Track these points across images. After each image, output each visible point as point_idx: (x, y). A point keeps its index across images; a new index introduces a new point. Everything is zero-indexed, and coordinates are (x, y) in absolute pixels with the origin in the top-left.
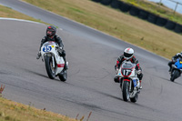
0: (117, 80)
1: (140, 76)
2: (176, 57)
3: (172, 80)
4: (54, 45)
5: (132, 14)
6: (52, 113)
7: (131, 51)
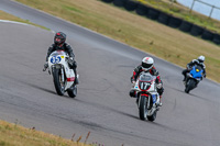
0: (133, 94)
1: (160, 91)
2: (192, 64)
3: (187, 92)
4: (63, 55)
5: (139, 14)
6: (42, 133)
7: (151, 61)
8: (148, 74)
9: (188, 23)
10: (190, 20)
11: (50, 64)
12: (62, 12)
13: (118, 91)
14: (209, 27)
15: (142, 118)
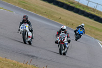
0: (56, 42)
1: (69, 42)
3: (76, 40)
4: (27, 25)
5: (54, 4)
6: (10, 60)
7: (65, 27)
8: (64, 34)
9: (77, 9)
10: (78, 7)
11: (21, 29)
12: (19, 4)
13: (44, 40)
14: (87, 11)
15: (60, 53)
